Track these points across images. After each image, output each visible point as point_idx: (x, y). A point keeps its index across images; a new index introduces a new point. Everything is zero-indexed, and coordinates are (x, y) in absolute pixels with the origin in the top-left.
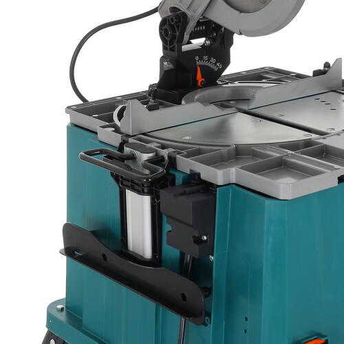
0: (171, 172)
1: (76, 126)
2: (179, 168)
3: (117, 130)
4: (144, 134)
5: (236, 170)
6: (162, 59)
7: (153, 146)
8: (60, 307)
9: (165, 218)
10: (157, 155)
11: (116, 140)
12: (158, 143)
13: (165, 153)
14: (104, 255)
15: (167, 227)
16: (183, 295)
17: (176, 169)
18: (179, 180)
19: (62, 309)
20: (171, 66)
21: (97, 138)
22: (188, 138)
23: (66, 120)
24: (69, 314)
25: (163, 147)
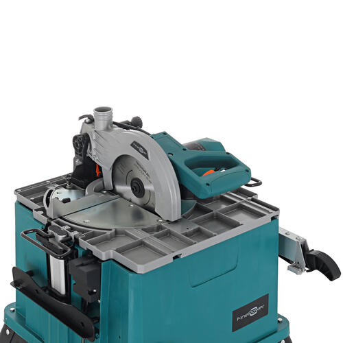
0: (76, 247)
1: (21, 204)
2: (80, 245)
3: (45, 214)
4: (61, 218)
6: (75, 159)
7: (65, 228)
8: (12, 309)
9: (72, 277)
10: (68, 236)
11: (45, 220)
12: (69, 226)
13: (72, 234)
14: (37, 290)
15: (73, 282)
16: (82, 323)
17: (78, 245)
18: (80, 253)
19: (14, 311)
20: (81, 163)
21: (32, 215)
22: (87, 221)
23: (15, 198)
24: (18, 314)
25: (72, 229)
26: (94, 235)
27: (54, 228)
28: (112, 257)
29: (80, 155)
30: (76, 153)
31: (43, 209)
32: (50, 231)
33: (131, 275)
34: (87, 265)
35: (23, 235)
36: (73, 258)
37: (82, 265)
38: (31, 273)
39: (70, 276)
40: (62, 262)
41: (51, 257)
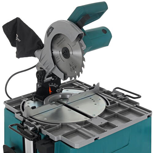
0: (40, 134)
1: (8, 109)
2: (42, 133)
3: (22, 115)
4: (31, 117)
5: (61, 136)
6: (37, 84)
7: (33, 123)
9: (38, 150)
10: (35, 127)
11: (22, 119)
12: (36, 122)
13: (38, 127)
18: (42, 137)
20: (40, 86)
21: (15, 116)
22: (46, 119)
25: (37, 124)
26: (49, 127)
27: (27, 123)
28: (60, 140)
29: (41, 82)
30: (38, 81)
31: (20, 113)
32: (25, 125)
33: (71, 149)
34: (46, 144)
35: (10, 127)
36: (38, 140)
37: (44, 144)
38: (13, 148)
39: (36, 150)
40: (32, 142)
41: (26, 139)
